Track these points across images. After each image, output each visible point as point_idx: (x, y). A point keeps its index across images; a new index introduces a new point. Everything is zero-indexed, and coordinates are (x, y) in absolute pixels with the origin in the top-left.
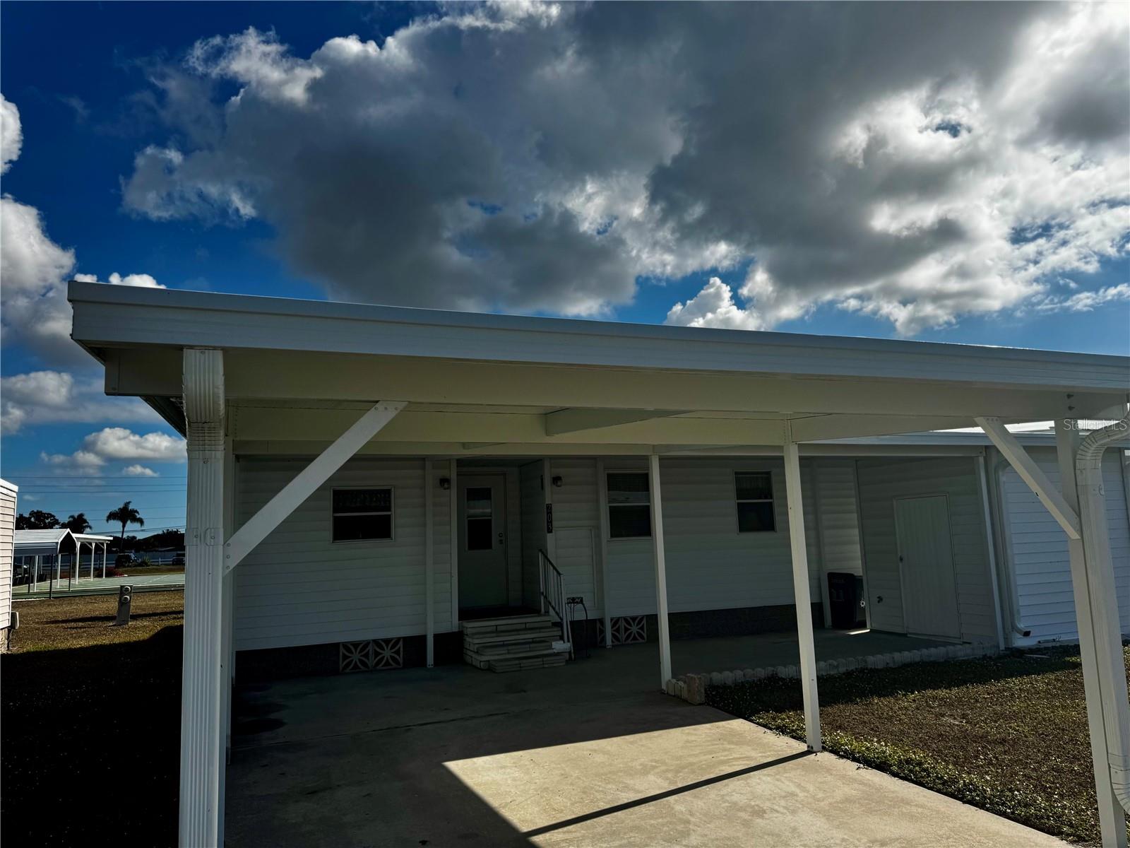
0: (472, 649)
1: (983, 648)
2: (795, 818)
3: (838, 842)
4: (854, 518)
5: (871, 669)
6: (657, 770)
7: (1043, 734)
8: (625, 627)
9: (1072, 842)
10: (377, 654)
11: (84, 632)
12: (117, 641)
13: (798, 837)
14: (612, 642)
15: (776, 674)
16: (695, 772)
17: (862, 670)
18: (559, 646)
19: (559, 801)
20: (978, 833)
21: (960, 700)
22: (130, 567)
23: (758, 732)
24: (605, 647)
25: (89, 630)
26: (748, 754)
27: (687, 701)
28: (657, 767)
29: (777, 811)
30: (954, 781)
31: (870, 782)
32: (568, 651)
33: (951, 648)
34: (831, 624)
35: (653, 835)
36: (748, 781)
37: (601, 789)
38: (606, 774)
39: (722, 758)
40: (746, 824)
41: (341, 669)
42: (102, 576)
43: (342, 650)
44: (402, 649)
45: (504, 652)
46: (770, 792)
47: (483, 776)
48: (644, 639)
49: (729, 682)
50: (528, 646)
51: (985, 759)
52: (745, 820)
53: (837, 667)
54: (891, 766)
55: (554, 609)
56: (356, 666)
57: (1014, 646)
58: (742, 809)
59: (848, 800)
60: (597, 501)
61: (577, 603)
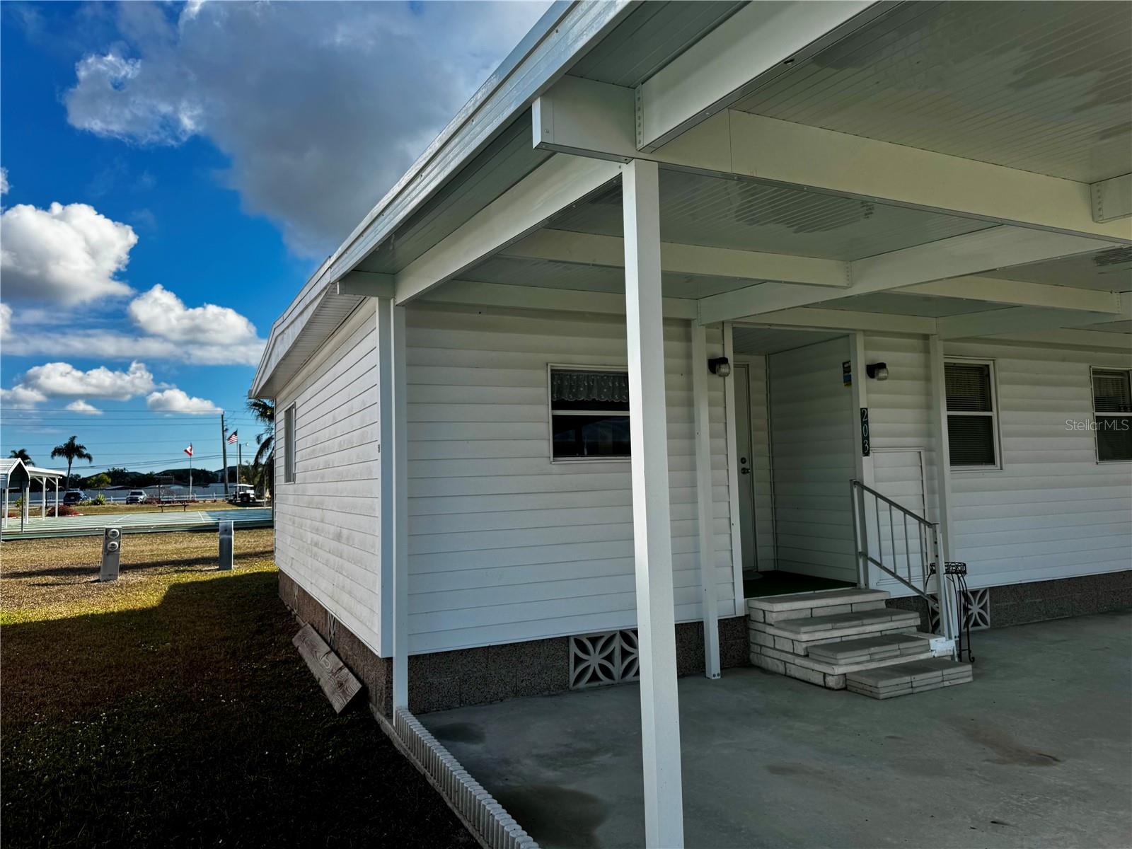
22: (84, 505)
25: (66, 588)
42: (55, 515)
48: (986, 624)
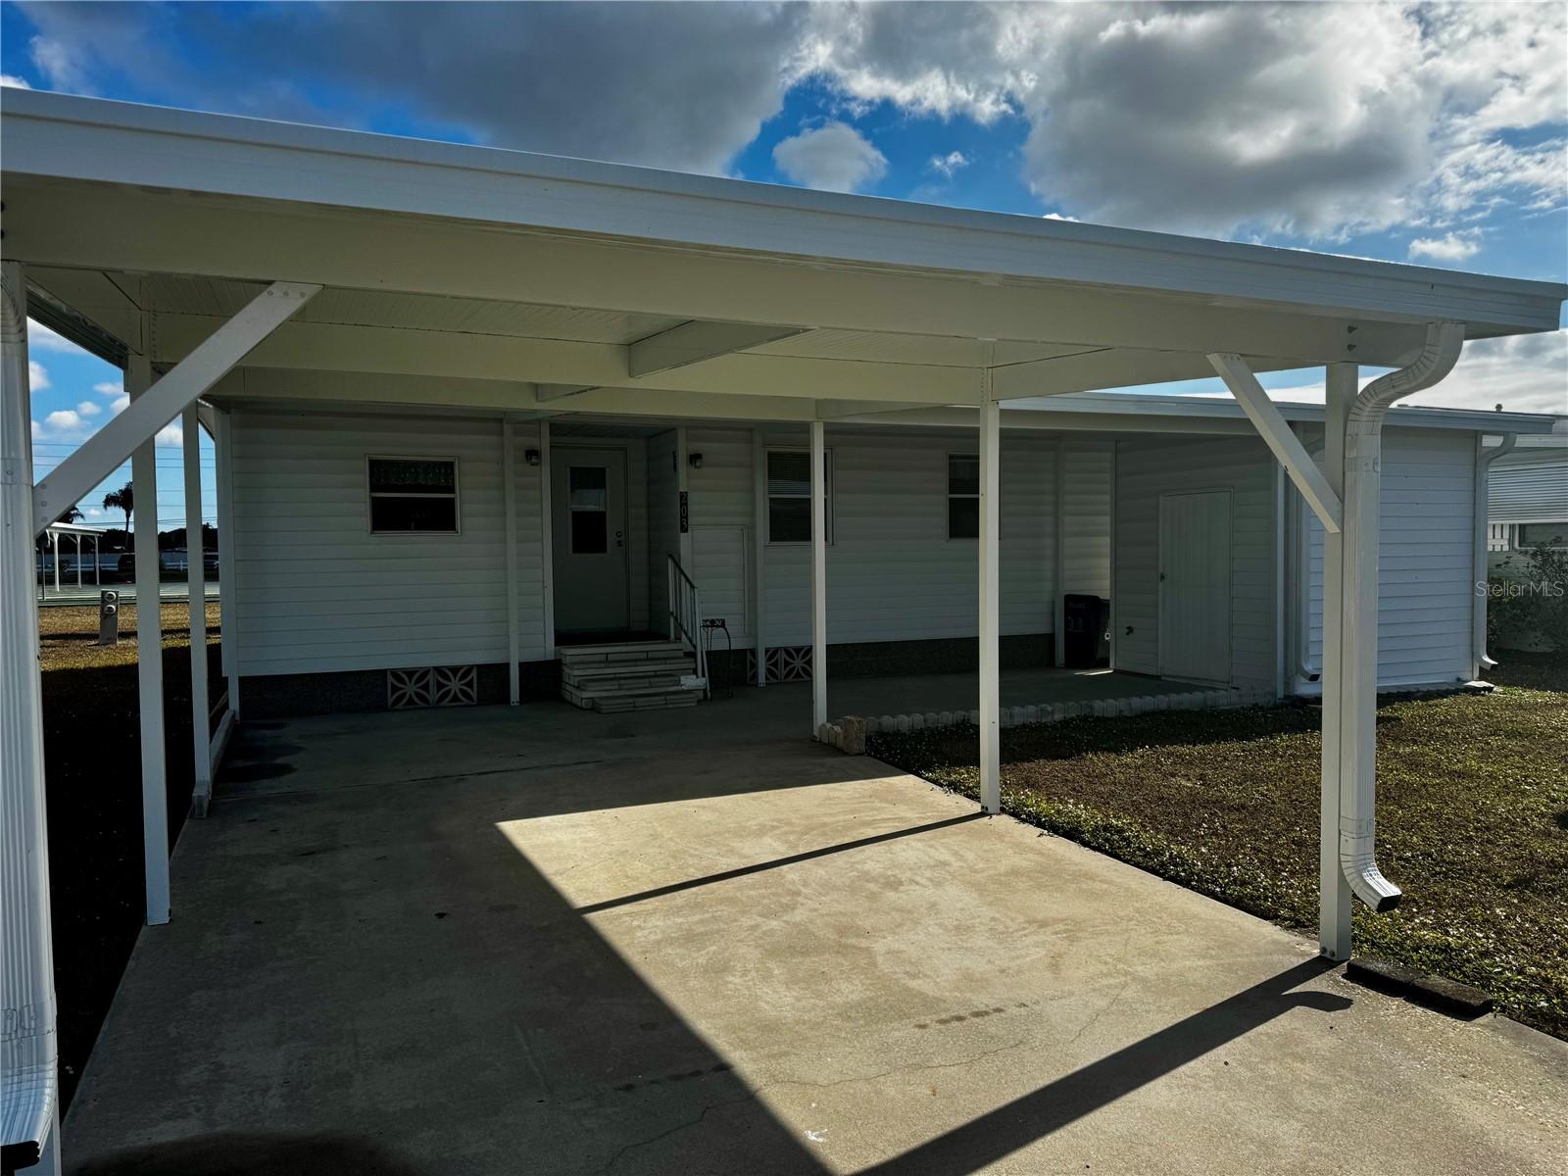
0: (571, 682)
1: (1254, 695)
2: (938, 892)
3: (984, 921)
4: (1105, 522)
5: (1098, 717)
6: (777, 832)
7: (1296, 800)
8: (785, 661)
9: (1287, 928)
10: (440, 686)
11: (53, 652)
12: (96, 664)
13: (936, 914)
14: (767, 678)
15: (968, 720)
16: (826, 835)
17: (1085, 719)
18: (689, 682)
19: (638, 867)
20: (1171, 914)
21: (1202, 758)
23: (923, 788)
24: (756, 685)
26: (902, 814)
27: (842, 750)
28: (777, 827)
29: (917, 883)
30: (1158, 853)
31: (1051, 852)
32: (704, 688)
33: (1211, 693)
34: (1063, 662)
35: (748, 909)
36: (892, 847)
37: (697, 853)
38: (709, 835)
39: (867, 818)
40: (872, 897)
41: (390, 703)
43: (390, 679)
44: (475, 681)
45: (613, 687)
46: (916, 860)
47: (545, 836)
49: (904, 728)
50: (646, 680)
51: (1209, 828)
52: (873, 893)
53: (1052, 713)
54: (1083, 833)
55: (686, 634)
56: (411, 701)
57: (1296, 693)
58: (873, 880)
59: (1015, 872)
60: (752, 490)
61: (718, 626)
